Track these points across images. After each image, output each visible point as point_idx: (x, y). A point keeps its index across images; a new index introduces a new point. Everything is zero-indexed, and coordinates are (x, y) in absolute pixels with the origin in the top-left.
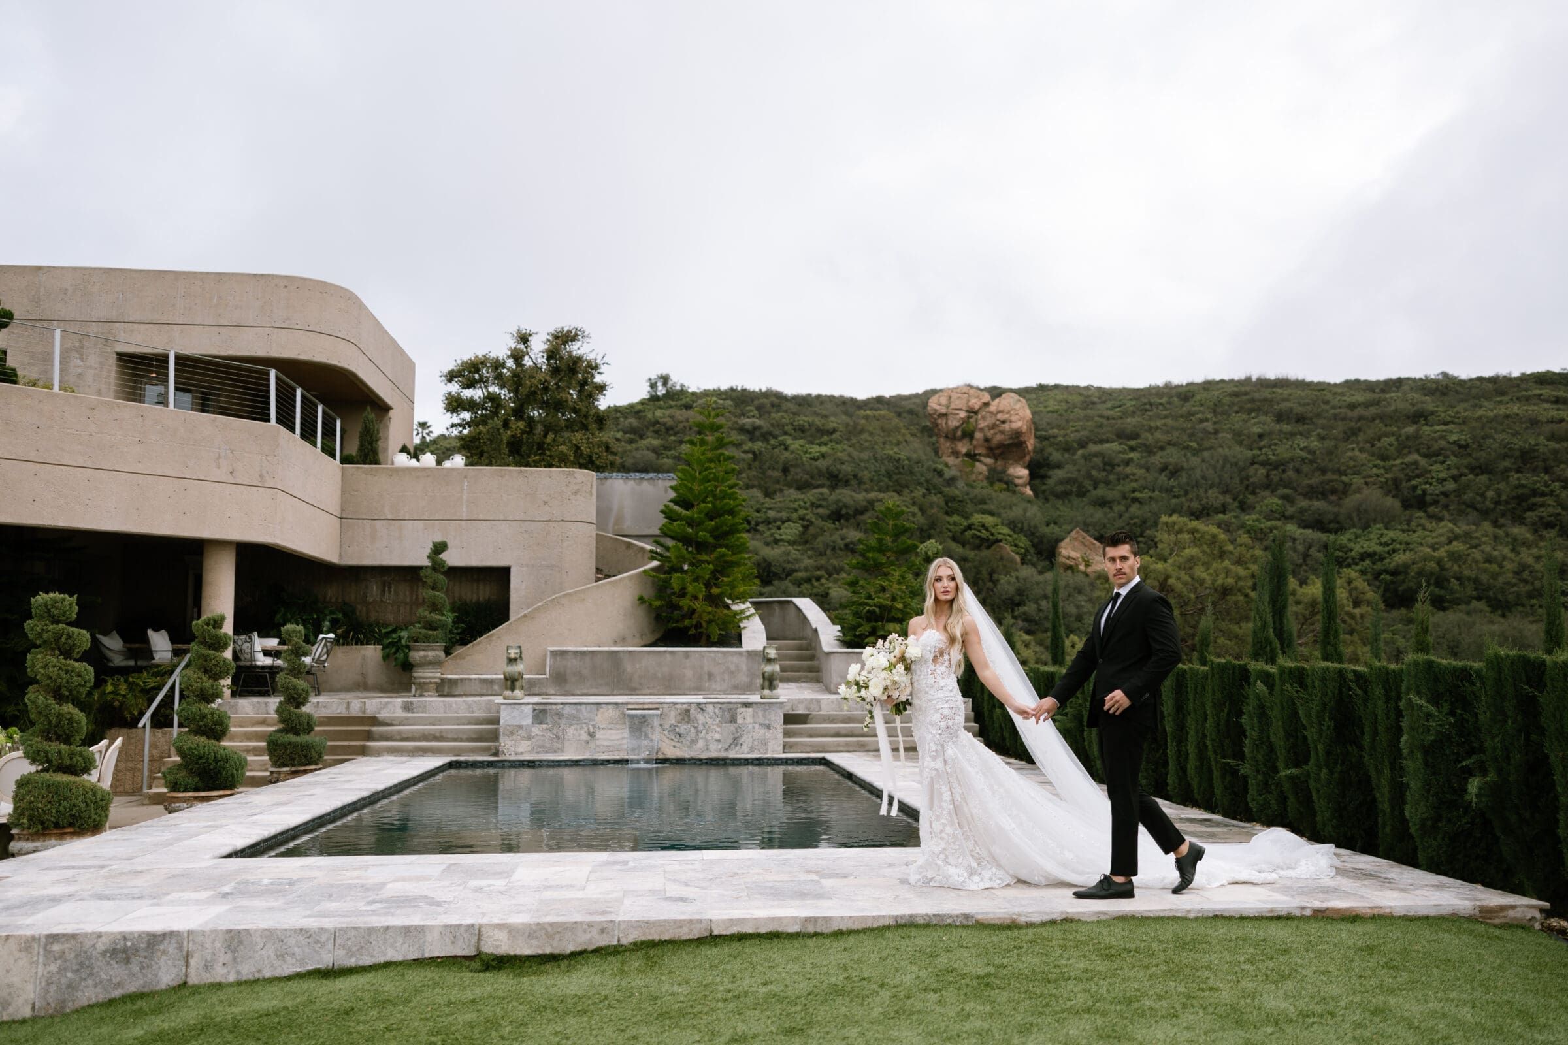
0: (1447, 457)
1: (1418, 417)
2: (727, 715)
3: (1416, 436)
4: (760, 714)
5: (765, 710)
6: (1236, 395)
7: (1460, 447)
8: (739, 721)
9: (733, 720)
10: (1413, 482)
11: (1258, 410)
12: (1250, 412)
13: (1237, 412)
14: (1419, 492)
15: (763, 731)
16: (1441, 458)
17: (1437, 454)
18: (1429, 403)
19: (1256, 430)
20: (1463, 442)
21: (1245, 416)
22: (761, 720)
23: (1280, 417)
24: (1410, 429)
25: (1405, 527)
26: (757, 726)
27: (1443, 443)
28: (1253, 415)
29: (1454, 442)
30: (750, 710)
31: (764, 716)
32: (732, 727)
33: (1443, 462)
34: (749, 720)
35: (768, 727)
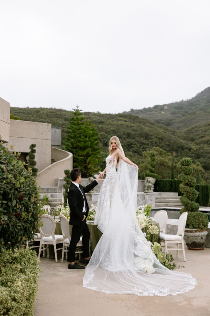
0: (111, 133)
1: (101, 123)
2: (143, 197)
3: (102, 128)
4: (150, 197)
5: (151, 196)
6: (51, 112)
7: (113, 131)
8: (146, 199)
9: (144, 199)
10: (104, 139)
11: (59, 117)
12: (57, 117)
13: (54, 117)
14: (105, 142)
15: (151, 201)
16: (109, 134)
17: (108, 133)
18: (102, 119)
19: (61, 123)
20: (113, 130)
21: (56, 119)
22: (150, 199)
23: (65, 119)
24: (100, 126)
25: (104, 151)
26: (149, 200)
27: (109, 130)
28: (58, 118)
29: (112, 130)
30: (148, 196)
31: (151, 198)
32: (144, 200)
33: (110, 135)
34: (148, 199)
35: (152, 201)
